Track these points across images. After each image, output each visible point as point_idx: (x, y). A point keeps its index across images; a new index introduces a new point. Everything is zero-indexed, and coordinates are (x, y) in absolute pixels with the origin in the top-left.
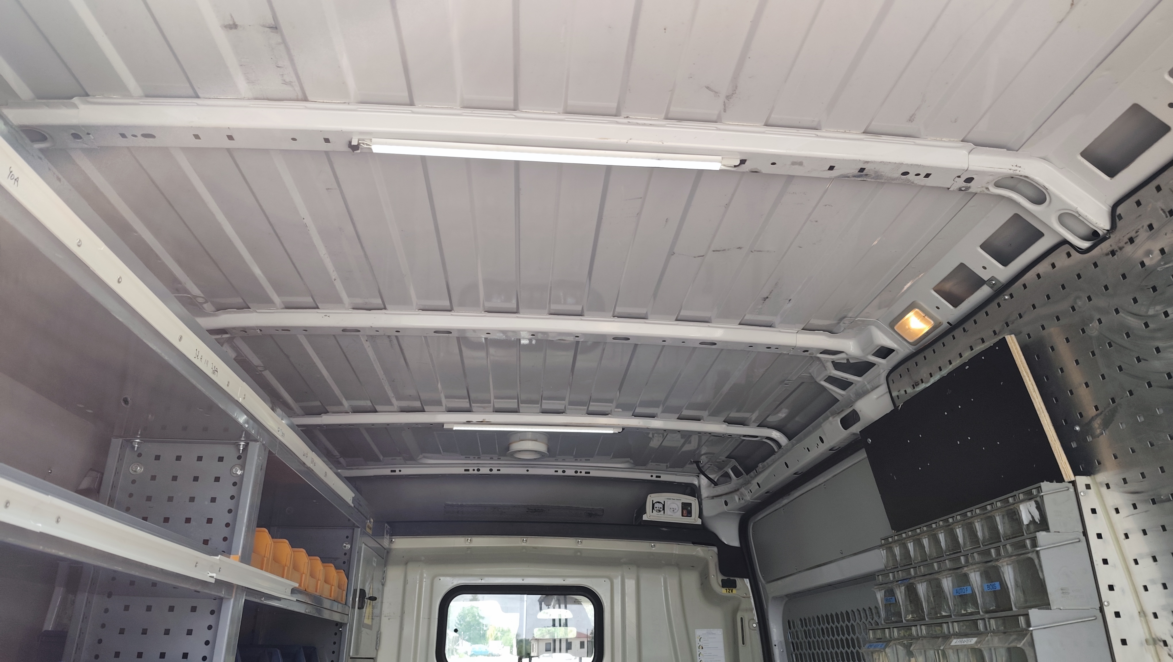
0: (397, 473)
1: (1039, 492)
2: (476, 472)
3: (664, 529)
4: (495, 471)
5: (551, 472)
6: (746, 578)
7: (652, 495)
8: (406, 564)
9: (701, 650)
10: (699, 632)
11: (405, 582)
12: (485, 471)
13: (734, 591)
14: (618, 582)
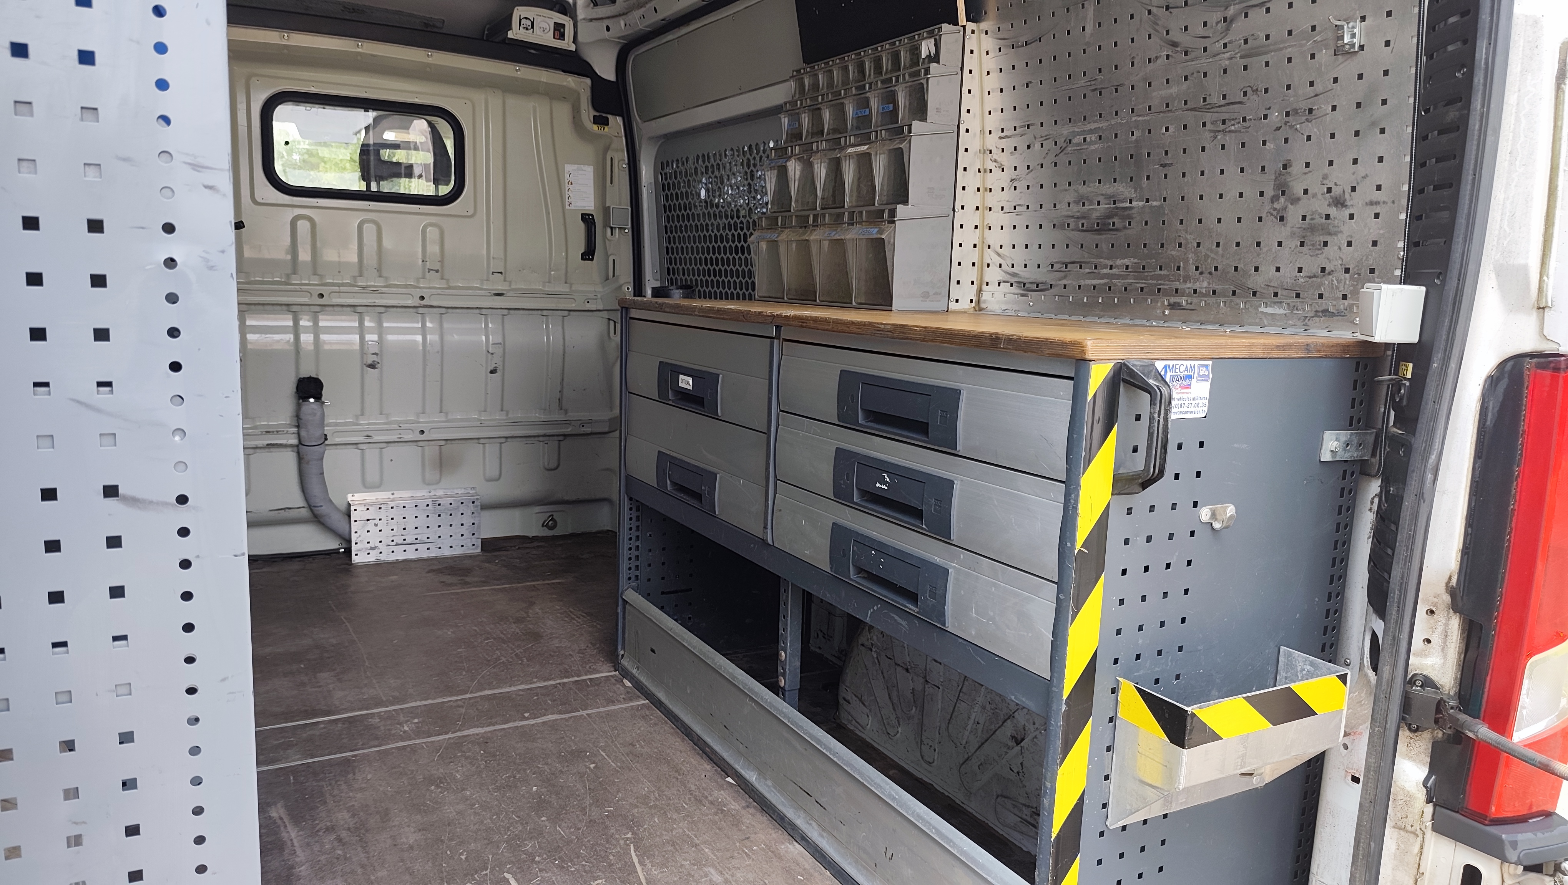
1: (939, 32)
6: (619, 115)
13: (606, 128)
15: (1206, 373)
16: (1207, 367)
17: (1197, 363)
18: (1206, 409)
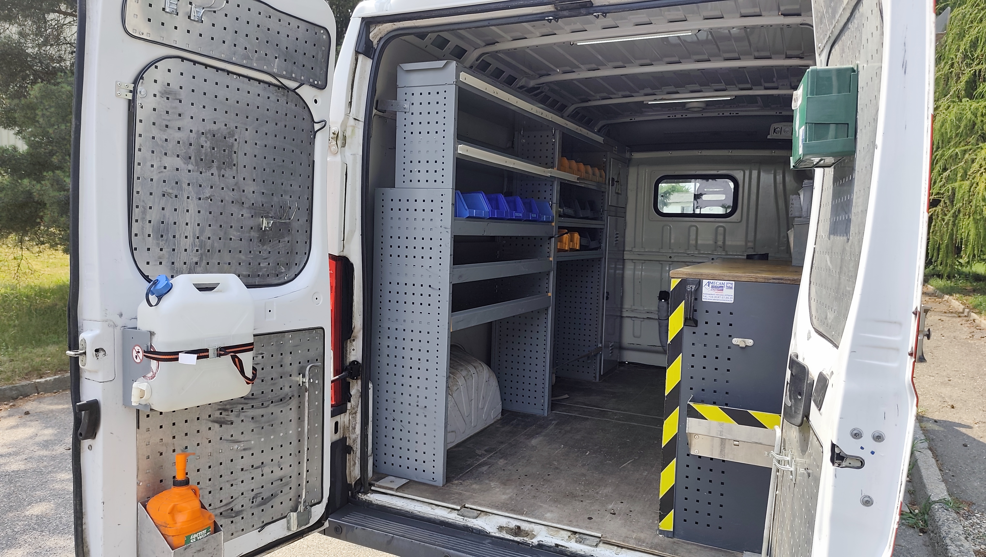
0: (633, 120)
2: (674, 117)
3: (780, 143)
4: (684, 116)
5: (716, 114)
7: (774, 124)
8: (638, 165)
9: (792, 205)
10: (791, 197)
11: (638, 175)
12: (679, 116)
14: (747, 173)
15: (731, 286)
16: (732, 284)
17: (726, 282)
18: (733, 300)
